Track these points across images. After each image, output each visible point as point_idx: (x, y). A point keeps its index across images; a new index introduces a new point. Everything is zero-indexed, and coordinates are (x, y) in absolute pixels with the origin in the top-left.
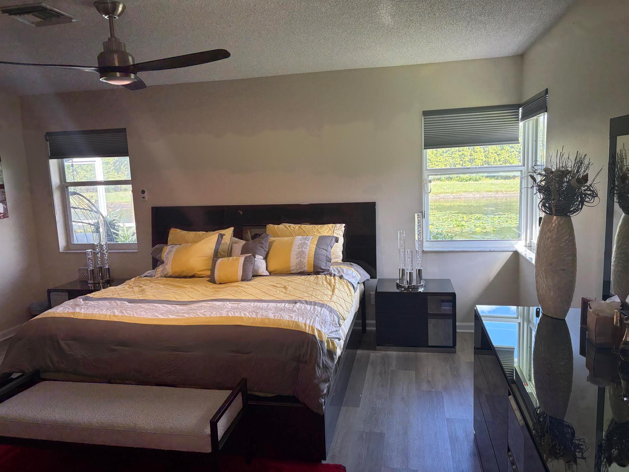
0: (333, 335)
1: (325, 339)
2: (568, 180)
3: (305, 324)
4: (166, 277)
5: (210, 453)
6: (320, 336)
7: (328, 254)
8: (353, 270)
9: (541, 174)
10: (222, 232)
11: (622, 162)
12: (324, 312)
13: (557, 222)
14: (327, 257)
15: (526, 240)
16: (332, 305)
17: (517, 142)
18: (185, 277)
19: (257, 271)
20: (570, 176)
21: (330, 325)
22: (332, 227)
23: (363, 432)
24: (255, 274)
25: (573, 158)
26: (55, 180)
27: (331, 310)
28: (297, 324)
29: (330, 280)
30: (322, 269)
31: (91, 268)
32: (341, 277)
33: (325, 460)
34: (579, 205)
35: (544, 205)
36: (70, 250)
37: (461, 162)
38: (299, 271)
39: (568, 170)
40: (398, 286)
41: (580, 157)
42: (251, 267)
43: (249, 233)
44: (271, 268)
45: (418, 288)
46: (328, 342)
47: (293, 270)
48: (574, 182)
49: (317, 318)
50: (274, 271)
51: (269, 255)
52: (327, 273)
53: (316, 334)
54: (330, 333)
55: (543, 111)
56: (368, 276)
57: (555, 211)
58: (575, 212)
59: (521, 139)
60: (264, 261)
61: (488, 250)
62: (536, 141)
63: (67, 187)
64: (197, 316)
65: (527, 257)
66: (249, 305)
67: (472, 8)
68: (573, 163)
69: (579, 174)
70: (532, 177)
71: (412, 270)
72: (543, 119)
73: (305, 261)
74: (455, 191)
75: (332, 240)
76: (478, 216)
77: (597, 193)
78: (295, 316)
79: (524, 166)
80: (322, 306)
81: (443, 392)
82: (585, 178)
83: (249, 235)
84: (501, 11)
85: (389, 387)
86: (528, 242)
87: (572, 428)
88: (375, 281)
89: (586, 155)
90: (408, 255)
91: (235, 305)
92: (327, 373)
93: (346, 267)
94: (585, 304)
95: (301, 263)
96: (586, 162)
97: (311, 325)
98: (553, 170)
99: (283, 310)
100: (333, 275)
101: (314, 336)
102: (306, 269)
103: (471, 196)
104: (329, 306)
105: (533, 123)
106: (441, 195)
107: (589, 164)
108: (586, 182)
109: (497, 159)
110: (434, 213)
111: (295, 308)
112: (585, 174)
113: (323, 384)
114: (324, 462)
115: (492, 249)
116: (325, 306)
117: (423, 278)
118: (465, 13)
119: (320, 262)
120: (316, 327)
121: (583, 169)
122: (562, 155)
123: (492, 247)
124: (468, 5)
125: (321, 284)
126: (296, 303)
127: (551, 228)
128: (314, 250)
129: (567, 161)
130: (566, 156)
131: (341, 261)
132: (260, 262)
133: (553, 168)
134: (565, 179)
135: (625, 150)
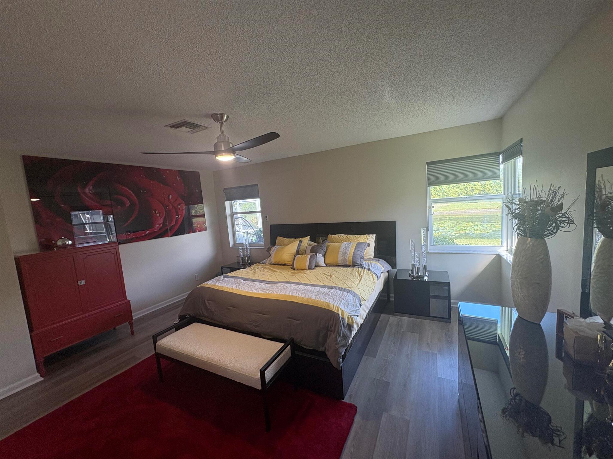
0: (353, 313)
1: (346, 317)
2: (541, 208)
3: (334, 305)
4: (271, 264)
5: (260, 390)
6: (343, 314)
7: (362, 254)
8: (379, 264)
9: (515, 204)
10: (302, 239)
11: (601, 191)
12: (348, 296)
13: (531, 243)
14: (361, 256)
15: (507, 247)
16: (356, 291)
17: (499, 178)
18: (281, 265)
19: (318, 263)
20: (544, 204)
21: (352, 306)
22: (367, 237)
23: (375, 379)
24: (317, 265)
25: (546, 189)
26: (228, 212)
27: (355, 295)
28: (328, 305)
29: (361, 272)
30: (357, 264)
31: (241, 256)
32: (369, 270)
33: (343, 400)
34: (554, 229)
35: (518, 229)
36: (235, 246)
37: (466, 192)
38: (344, 264)
39: (541, 200)
40: (410, 275)
41: (554, 188)
42: (314, 261)
43: (321, 239)
44: (327, 262)
45: (423, 278)
46: (348, 318)
47: (340, 263)
48: (547, 211)
49: (343, 300)
50: (329, 264)
51: (326, 254)
52: (360, 266)
53: (340, 313)
54: (350, 312)
55: (519, 155)
56: (390, 268)
57: (530, 233)
58: (549, 236)
59: (502, 177)
60: (323, 258)
61: (476, 253)
62: (515, 177)
63: (234, 215)
64: (272, 293)
65: (508, 260)
66: (304, 288)
67: (455, 85)
68: (547, 194)
69: (553, 203)
70: (507, 206)
71: (419, 265)
72: (520, 161)
73: (347, 258)
74: (461, 209)
75: (365, 245)
76: (477, 223)
77: (572, 220)
78: (329, 298)
79: (505, 195)
80: (349, 291)
81: (438, 354)
82: (560, 207)
83: (321, 240)
84: (479, 84)
85: (398, 344)
86: (509, 247)
87: (548, 415)
88: (395, 271)
89: (560, 187)
90: (416, 255)
91: (296, 287)
92: (345, 340)
93: (375, 262)
94: (562, 316)
95: (344, 259)
96: (561, 192)
97: (337, 306)
98: (527, 200)
99: (322, 293)
100: (364, 268)
101: (338, 314)
102: (348, 263)
103: (472, 211)
104: (354, 292)
105: (512, 165)
106: (452, 211)
107: (564, 194)
108: (561, 210)
109: (491, 189)
110: (447, 222)
111: (330, 293)
112: (559, 203)
113: (341, 348)
114: (343, 401)
115: (479, 253)
116: (350, 292)
117: (427, 270)
118: (449, 90)
119: (356, 259)
120: (341, 307)
121: (557, 199)
122: (535, 188)
123: (479, 251)
124: (451, 83)
125: (354, 274)
126: (332, 288)
127: (525, 248)
128: (353, 251)
129: (540, 193)
130: (539, 188)
131: (373, 258)
132: (320, 258)
133: (527, 198)
134: (539, 208)
135: (604, 180)
